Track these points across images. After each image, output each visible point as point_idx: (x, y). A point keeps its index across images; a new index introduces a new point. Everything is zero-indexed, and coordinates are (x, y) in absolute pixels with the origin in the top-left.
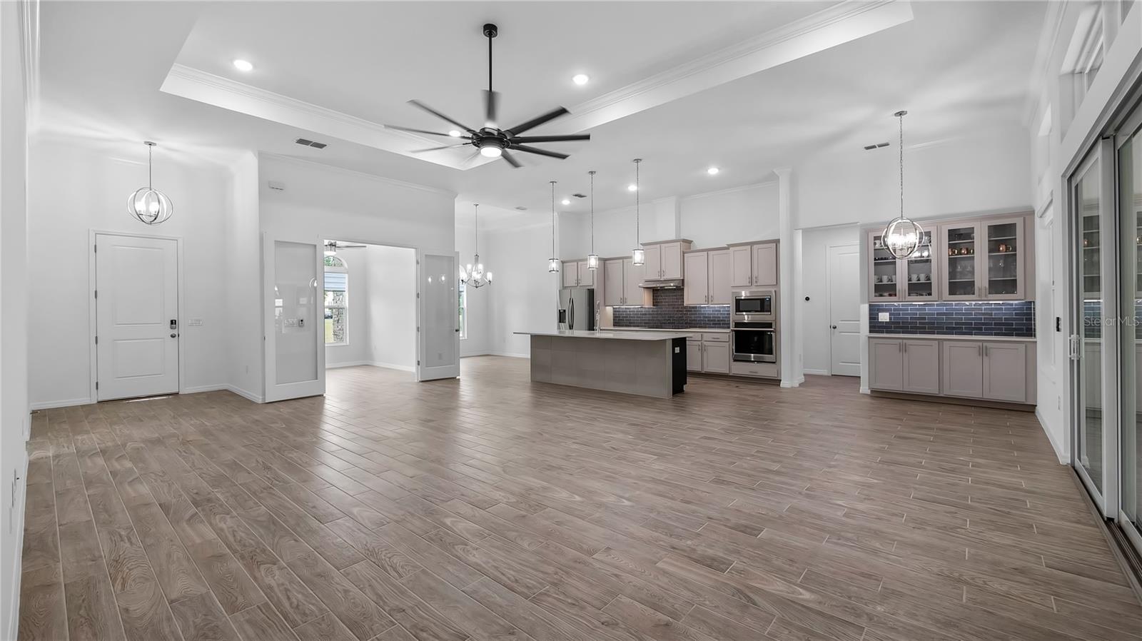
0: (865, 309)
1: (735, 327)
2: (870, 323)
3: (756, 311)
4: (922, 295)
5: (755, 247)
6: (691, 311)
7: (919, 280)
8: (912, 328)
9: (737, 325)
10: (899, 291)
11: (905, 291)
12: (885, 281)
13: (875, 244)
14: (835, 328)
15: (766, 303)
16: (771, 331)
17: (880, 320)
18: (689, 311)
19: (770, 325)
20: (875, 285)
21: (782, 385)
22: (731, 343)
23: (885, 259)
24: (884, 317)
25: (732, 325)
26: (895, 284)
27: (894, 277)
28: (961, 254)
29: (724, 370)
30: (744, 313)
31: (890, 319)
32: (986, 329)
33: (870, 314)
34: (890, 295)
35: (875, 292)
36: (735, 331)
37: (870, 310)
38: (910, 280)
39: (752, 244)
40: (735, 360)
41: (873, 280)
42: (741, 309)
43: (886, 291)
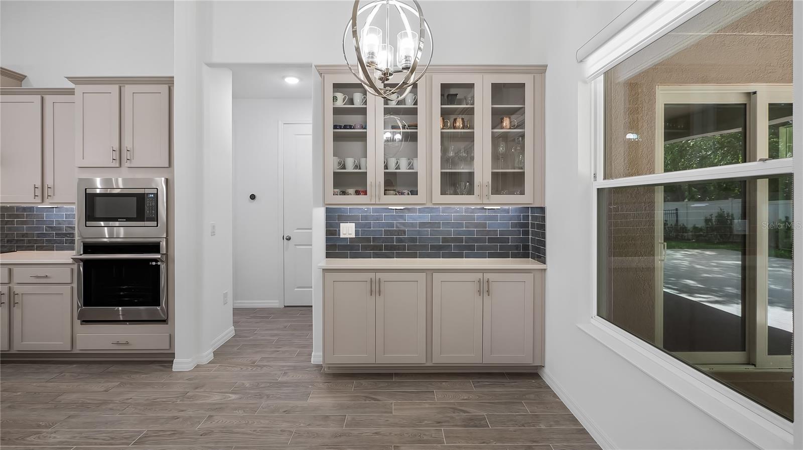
0: (319, 216)
1: (85, 252)
2: (327, 240)
3: (128, 219)
4: (402, 194)
5: (128, 89)
6: (23, 216)
7: (398, 168)
8: (387, 248)
9: (89, 248)
10: (371, 185)
11: (380, 186)
12: (350, 168)
13: (335, 99)
14: (289, 239)
15: (148, 204)
16: (156, 260)
17: (342, 236)
18: (17, 216)
19: (154, 247)
20: (335, 173)
21: (176, 367)
22: (75, 285)
23: (351, 127)
24: (348, 230)
25: (79, 246)
26: (366, 173)
27: (363, 160)
28: (454, 128)
29: (61, 344)
30: (102, 223)
31: (357, 232)
32: (480, 248)
33: (328, 225)
34: (357, 193)
35: (335, 186)
36: (82, 260)
37: (328, 218)
38: (386, 167)
39: (121, 82)
40: (85, 322)
41: (332, 165)
42: (98, 215)
43: (351, 186)
